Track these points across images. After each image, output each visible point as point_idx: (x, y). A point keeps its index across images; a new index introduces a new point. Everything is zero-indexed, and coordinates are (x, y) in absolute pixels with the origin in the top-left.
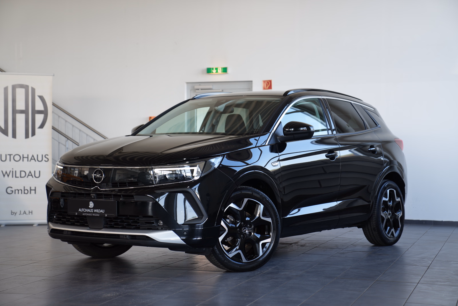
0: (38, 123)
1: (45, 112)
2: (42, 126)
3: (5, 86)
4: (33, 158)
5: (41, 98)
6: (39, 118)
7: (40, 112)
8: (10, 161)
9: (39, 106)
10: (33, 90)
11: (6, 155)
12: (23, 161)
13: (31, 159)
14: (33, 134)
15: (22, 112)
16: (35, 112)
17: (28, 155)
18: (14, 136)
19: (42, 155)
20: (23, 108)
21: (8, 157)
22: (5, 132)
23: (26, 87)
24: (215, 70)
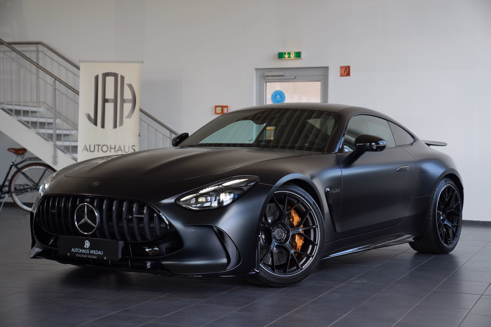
1: (133, 101)
3: (96, 74)
4: (120, 149)
5: (130, 86)
8: (98, 151)
9: (128, 95)
10: (123, 78)
11: (95, 145)
12: (110, 151)
13: (118, 150)
14: (121, 124)
15: (110, 101)
16: (123, 101)
17: (115, 146)
18: (103, 126)
19: (129, 146)
20: (112, 97)
21: (96, 147)
22: (94, 122)
23: (115, 75)
24: (288, 55)
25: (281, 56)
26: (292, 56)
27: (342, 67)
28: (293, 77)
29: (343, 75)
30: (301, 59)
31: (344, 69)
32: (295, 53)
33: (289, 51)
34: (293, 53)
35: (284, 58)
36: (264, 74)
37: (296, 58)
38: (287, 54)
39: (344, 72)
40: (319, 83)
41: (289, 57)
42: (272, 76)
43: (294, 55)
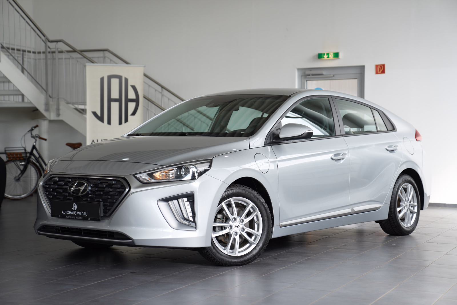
0: (131, 110)
1: (137, 101)
2: (134, 114)
3: (101, 76)
5: (134, 87)
6: (132, 106)
7: (132, 100)
9: (132, 95)
10: (126, 80)
14: (126, 121)
15: (115, 100)
16: (128, 100)
18: (109, 123)
20: (117, 97)
22: (101, 119)
23: (120, 77)
25: (320, 56)
26: (331, 56)
27: (377, 66)
28: (332, 76)
29: (378, 72)
30: (339, 59)
31: (379, 67)
32: (333, 53)
33: (328, 52)
34: (332, 54)
35: (323, 59)
36: (305, 73)
37: (334, 58)
38: (326, 54)
39: (380, 70)
40: (356, 80)
41: (328, 57)
42: (312, 75)
43: (332, 55)
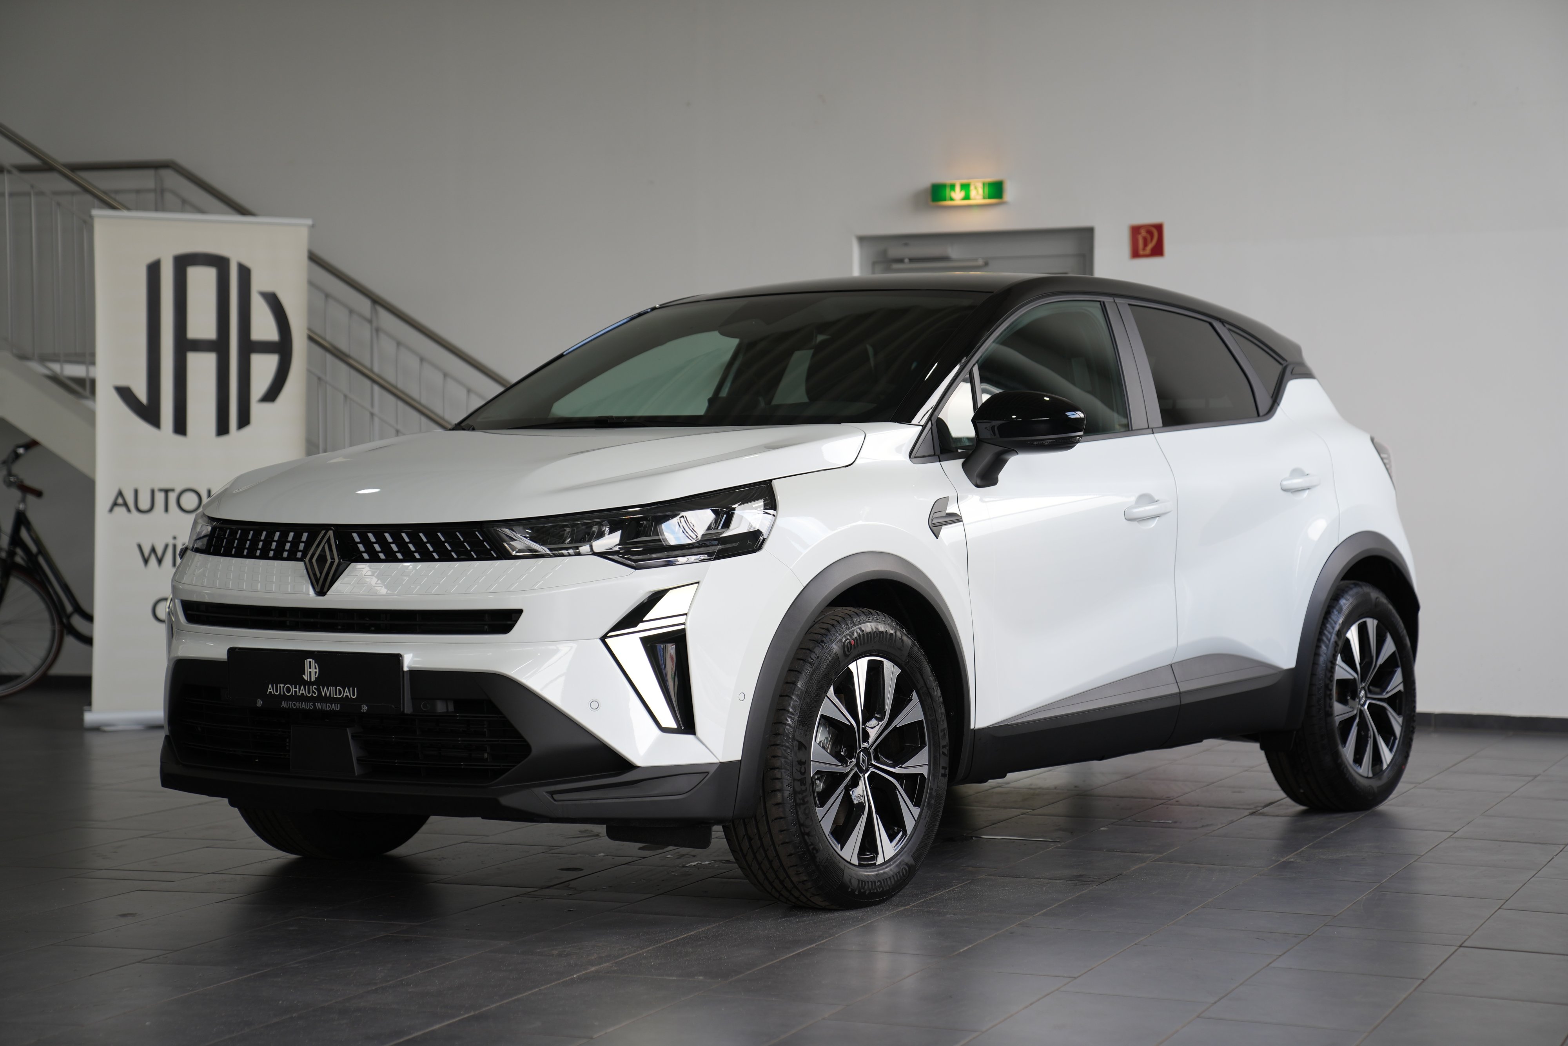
15: (203, 346)
24: (961, 190)
25: (936, 194)
26: (977, 194)
27: (1135, 230)
29: (1141, 252)
30: (1005, 203)
31: (1143, 233)
32: (984, 184)
33: (965, 181)
34: (980, 186)
35: (949, 203)
36: (885, 252)
37: (987, 201)
38: (957, 188)
39: (1145, 245)
41: (967, 197)
42: (912, 260)
43: (981, 191)
